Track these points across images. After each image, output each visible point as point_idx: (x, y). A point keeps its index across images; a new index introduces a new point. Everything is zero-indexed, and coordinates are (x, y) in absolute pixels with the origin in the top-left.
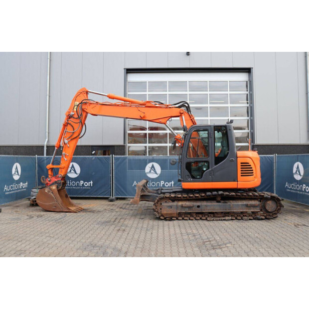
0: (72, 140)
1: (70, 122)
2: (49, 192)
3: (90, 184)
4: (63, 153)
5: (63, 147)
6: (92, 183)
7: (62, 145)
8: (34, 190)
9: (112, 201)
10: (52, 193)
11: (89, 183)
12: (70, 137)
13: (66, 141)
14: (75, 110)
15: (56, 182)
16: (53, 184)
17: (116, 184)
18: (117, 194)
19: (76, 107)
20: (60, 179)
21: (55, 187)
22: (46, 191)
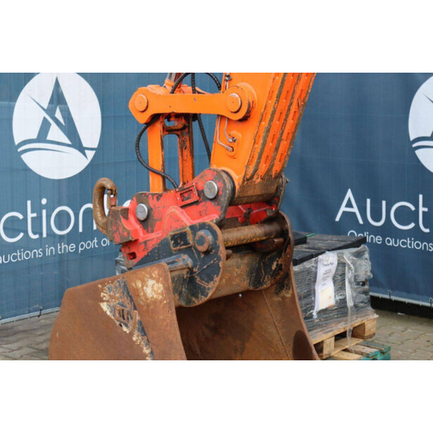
21: (159, 287)
22: (104, 306)
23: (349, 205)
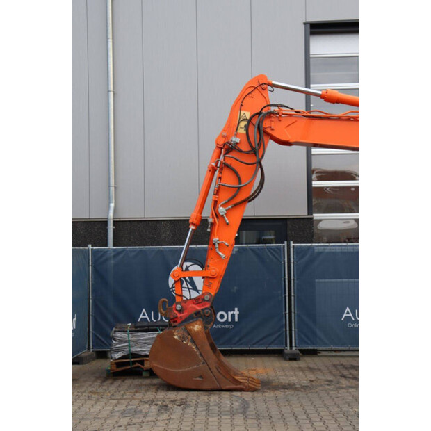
0: (236, 205)
1: (228, 162)
2: (184, 339)
3: (233, 316)
4: (215, 239)
5: (213, 224)
6: (236, 312)
7: (211, 220)
8: (119, 335)
9: (293, 358)
10: (193, 341)
11: (230, 313)
12: (229, 200)
13: (222, 210)
14: (242, 131)
15: (197, 313)
16: (190, 319)
17: (298, 316)
18: (301, 341)
19: (243, 124)
20: (208, 306)
21: (200, 327)
22: (175, 337)
23: (144, 315)
